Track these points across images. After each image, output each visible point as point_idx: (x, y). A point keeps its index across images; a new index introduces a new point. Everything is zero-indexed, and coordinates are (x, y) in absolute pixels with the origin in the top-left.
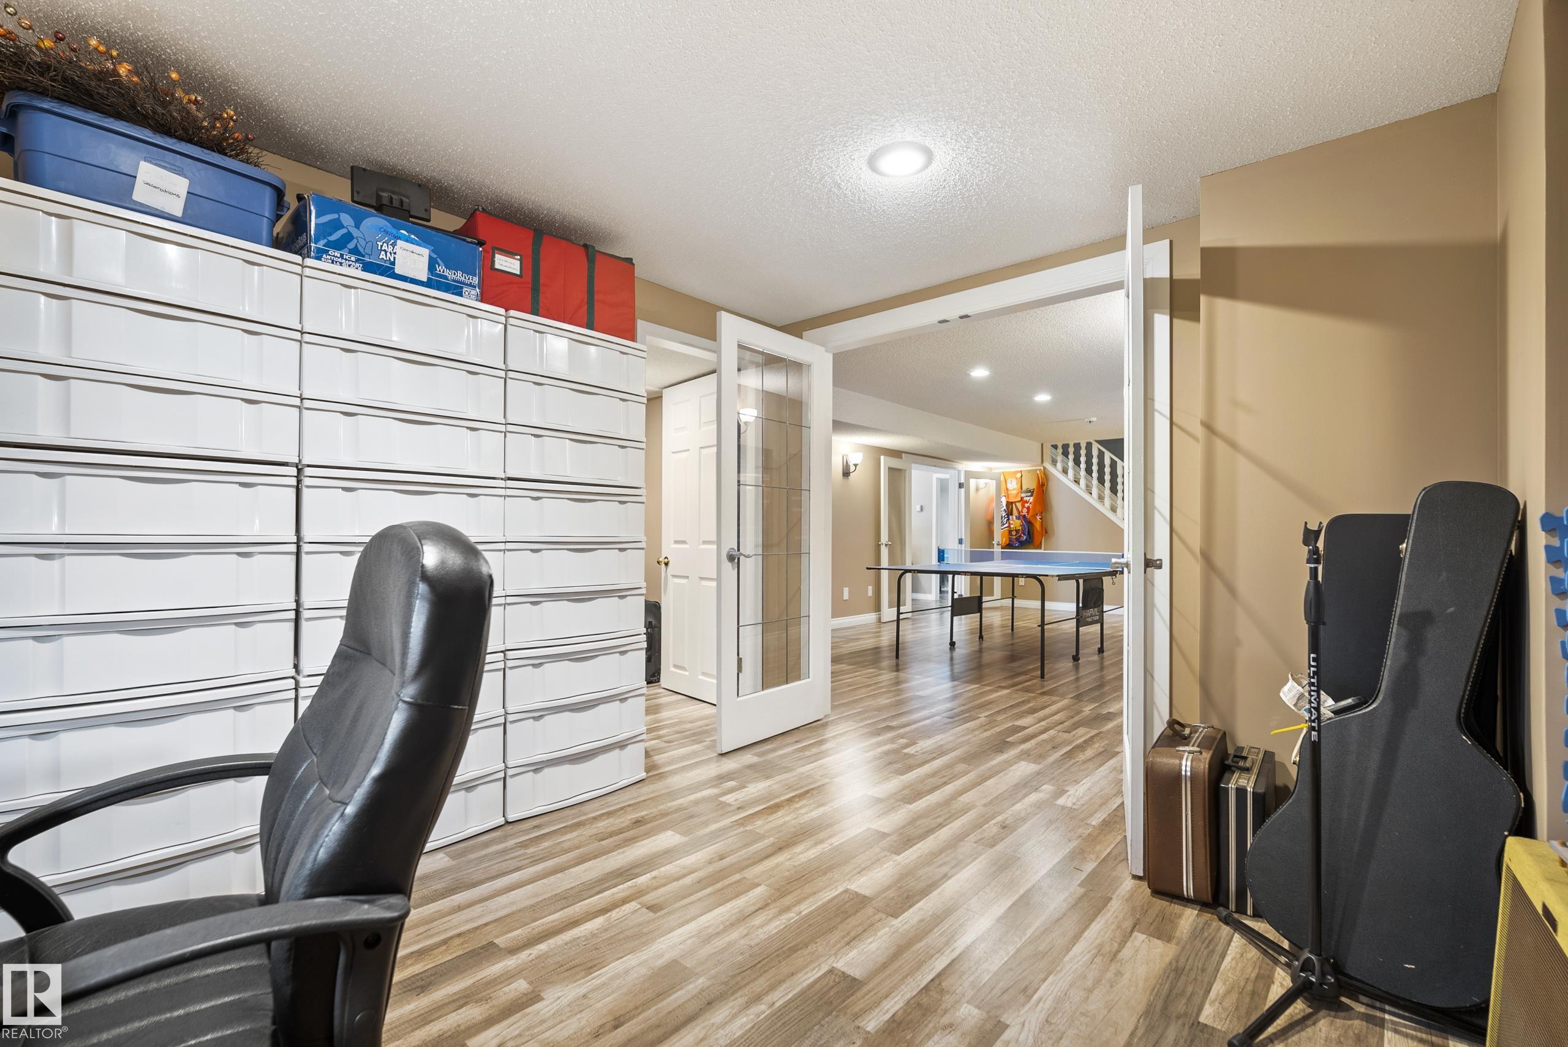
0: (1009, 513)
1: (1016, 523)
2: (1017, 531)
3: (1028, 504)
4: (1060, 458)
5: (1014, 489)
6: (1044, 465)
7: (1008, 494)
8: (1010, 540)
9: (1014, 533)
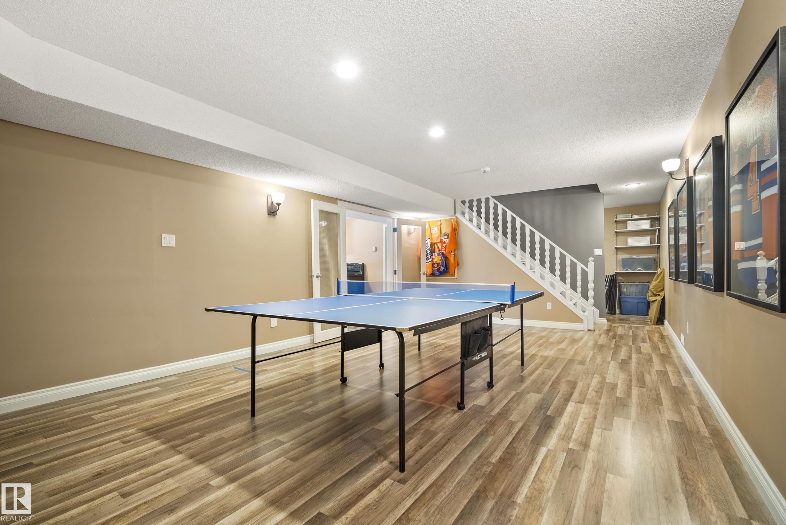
0: (433, 251)
1: (437, 258)
2: (438, 264)
3: (446, 244)
4: (467, 210)
5: (436, 234)
6: (456, 215)
7: (432, 237)
8: (433, 271)
9: (436, 265)
